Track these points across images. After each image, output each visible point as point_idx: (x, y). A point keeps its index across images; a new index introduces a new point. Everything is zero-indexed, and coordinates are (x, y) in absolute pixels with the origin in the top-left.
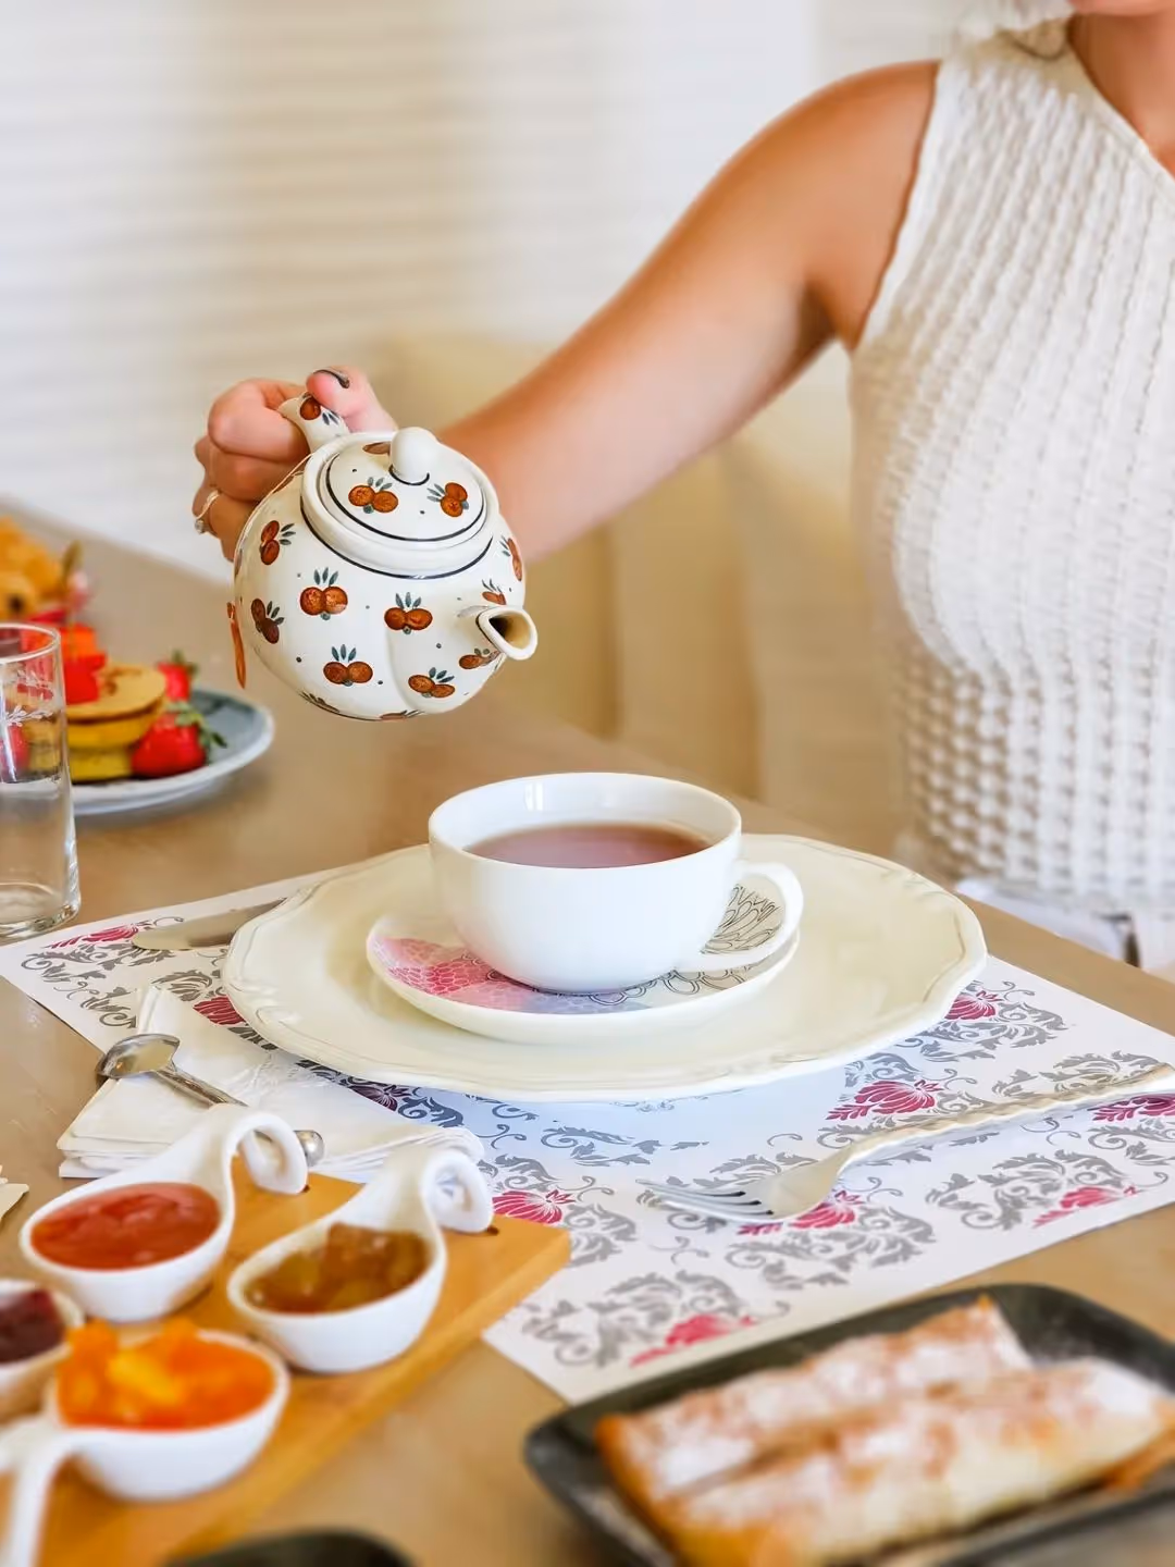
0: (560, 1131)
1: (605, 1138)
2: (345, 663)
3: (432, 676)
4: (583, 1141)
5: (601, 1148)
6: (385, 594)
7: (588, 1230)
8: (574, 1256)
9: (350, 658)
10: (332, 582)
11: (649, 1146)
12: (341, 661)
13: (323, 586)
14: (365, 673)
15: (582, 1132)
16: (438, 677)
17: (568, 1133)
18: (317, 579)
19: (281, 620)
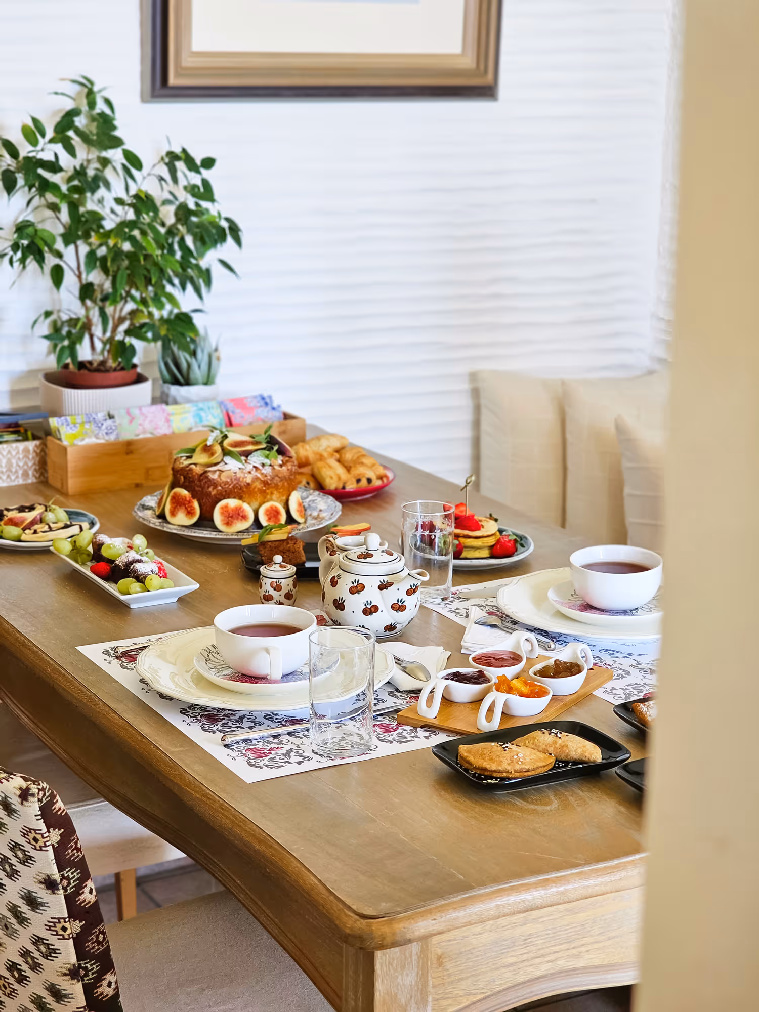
0: (603, 650)
1: (617, 652)
2: (369, 606)
3: (398, 602)
4: (612, 652)
5: (616, 654)
6: (377, 582)
7: (617, 672)
8: (614, 677)
9: (370, 604)
10: (358, 582)
11: (630, 654)
12: (368, 606)
13: (355, 585)
14: (375, 609)
15: (610, 650)
16: (401, 602)
17: (606, 650)
18: (353, 583)
19: (344, 601)
